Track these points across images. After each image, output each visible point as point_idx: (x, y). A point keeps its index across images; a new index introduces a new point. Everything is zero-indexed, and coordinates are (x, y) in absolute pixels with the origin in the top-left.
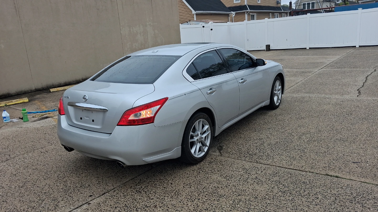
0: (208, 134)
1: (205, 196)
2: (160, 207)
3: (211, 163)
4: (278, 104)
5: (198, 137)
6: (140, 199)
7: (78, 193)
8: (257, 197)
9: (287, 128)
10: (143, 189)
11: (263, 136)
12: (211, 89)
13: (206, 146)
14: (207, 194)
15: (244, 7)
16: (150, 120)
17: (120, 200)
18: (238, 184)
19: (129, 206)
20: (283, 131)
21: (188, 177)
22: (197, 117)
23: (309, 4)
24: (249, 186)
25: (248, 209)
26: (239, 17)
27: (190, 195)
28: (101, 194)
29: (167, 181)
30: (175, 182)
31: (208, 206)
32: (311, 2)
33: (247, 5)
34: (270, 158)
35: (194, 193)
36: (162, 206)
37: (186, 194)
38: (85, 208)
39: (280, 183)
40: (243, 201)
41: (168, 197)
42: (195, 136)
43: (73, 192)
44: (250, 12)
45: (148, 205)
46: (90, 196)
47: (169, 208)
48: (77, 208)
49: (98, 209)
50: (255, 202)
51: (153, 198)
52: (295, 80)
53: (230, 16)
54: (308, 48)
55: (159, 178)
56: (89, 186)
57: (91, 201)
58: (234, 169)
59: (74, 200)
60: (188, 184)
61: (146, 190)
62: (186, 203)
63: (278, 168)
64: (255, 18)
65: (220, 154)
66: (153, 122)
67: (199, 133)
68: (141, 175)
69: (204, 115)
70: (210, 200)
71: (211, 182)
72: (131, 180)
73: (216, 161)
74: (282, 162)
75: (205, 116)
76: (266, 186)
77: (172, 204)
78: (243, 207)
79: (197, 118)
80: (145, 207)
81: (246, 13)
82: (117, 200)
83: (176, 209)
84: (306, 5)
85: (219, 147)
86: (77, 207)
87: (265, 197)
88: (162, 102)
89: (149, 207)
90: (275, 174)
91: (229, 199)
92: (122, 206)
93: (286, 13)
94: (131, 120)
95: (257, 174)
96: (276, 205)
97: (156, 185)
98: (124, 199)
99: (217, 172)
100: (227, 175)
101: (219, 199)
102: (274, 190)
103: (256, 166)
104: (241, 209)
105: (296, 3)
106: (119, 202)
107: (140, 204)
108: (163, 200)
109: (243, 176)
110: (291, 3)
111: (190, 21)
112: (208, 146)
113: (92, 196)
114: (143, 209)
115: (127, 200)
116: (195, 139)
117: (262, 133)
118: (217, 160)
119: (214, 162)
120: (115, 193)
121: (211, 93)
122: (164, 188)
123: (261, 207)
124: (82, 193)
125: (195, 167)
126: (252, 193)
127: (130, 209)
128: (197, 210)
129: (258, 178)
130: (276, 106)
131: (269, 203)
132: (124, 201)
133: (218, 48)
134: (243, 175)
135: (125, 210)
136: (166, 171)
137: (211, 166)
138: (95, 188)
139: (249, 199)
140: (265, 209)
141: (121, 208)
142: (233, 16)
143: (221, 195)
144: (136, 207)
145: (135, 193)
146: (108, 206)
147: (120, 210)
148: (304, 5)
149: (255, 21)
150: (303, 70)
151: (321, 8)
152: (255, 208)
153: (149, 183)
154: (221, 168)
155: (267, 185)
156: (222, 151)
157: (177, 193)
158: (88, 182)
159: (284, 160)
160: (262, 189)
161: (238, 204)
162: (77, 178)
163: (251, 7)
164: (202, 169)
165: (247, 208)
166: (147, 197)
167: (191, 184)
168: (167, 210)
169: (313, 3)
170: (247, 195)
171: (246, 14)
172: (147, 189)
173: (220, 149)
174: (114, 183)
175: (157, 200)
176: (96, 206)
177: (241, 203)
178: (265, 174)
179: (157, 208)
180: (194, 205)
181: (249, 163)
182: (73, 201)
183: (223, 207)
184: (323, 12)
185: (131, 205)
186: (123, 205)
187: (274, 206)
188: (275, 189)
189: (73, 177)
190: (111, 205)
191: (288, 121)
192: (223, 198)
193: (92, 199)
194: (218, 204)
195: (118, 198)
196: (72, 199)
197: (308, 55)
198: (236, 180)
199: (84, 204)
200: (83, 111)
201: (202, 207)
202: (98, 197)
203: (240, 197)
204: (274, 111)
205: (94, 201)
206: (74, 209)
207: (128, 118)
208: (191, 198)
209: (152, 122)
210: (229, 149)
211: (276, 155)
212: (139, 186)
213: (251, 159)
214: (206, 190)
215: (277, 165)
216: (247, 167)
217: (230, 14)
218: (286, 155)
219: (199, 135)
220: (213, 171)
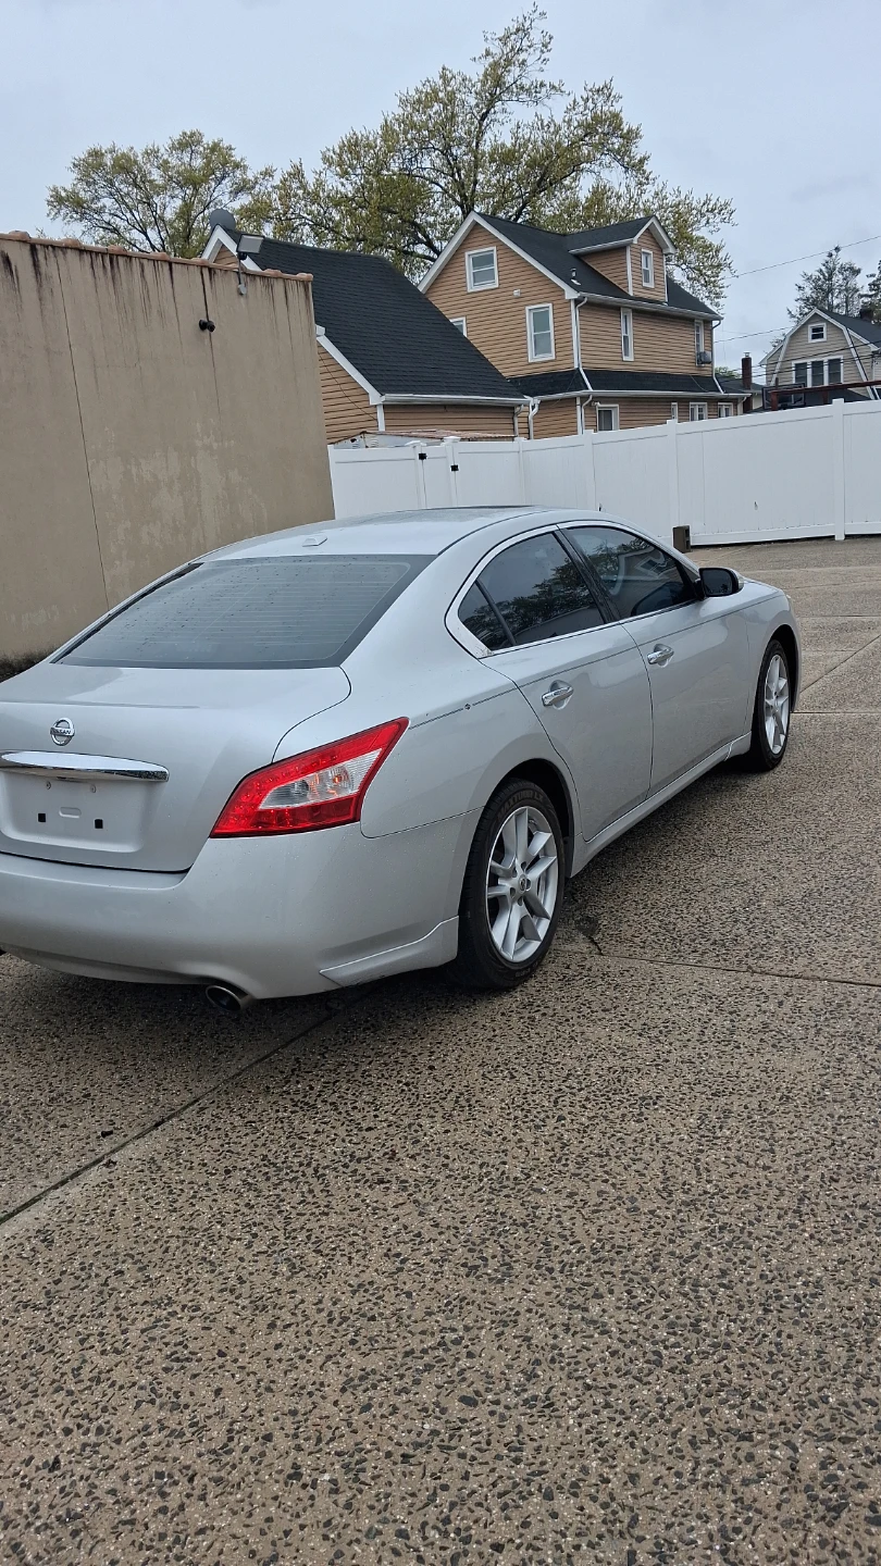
0: (547, 870)
1: (584, 1106)
2: (413, 1157)
3: (566, 981)
4: (777, 750)
5: (515, 881)
6: (317, 1132)
7: (46, 1127)
8: (788, 1098)
9: (837, 838)
10: (319, 1096)
11: (747, 872)
12: (554, 686)
13: (543, 915)
14: (587, 1099)
15: (570, 379)
16: (345, 811)
17: (235, 1143)
18: (699, 1054)
19: (283, 1163)
20: (822, 849)
21: (490, 1040)
22: (510, 797)
23: (817, 366)
24: (748, 1058)
25: (767, 1140)
26: (556, 420)
27: (518, 1106)
28: (148, 1125)
29: (410, 1058)
30: (444, 1061)
31: (603, 1141)
32: (826, 359)
33: (581, 369)
34: (797, 951)
35: (535, 1097)
36: (418, 1154)
37: (503, 1100)
38: (99, 1180)
39: (862, 1039)
40: (739, 1115)
41: (433, 1117)
42: (503, 878)
43: (24, 1121)
44: (596, 399)
45: (358, 1154)
46: (104, 1134)
47: (447, 1157)
48: (63, 1183)
49: (154, 1184)
50: (788, 1113)
51: (372, 1125)
52: (818, 659)
53: (520, 412)
54: (840, 537)
55: (373, 1049)
56: (85, 1096)
57: (113, 1152)
58: (670, 1000)
59: (38, 1153)
60: (498, 1066)
61: (334, 1098)
62: (515, 1134)
63: (840, 988)
64: (616, 419)
65: (593, 947)
66: (356, 818)
67: (518, 863)
68: (292, 1041)
69: (534, 791)
70: (606, 1118)
71: (589, 1053)
72: (256, 1062)
73: (585, 973)
74: (848, 965)
75: (539, 793)
76: (813, 1054)
77: (456, 1143)
78: (746, 1137)
79: (511, 800)
80: (350, 1161)
81: (578, 402)
82: (221, 1142)
83: (479, 1162)
84: (809, 371)
85: (582, 920)
86: (59, 1178)
87: (819, 1093)
88: (386, 736)
89: (366, 1158)
90: (836, 1010)
91: (680, 1109)
92: (252, 1164)
93: (735, 401)
94: (266, 812)
95: (765, 1012)
96: (870, 1119)
97: (370, 1076)
98: (253, 1137)
99: (601, 1014)
100: (645, 1024)
101: (641, 1114)
102: (849, 1066)
103: (752, 985)
104: (739, 1142)
105: (770, 361)
106: (233, 1148)
107: (323, 1151)
108: (416, 1131)
109: (712, 1022)
110: (746, 362)
111: (363, 432)
112: (550, 916)
113: (111, 1133)
114: (345, 1170)
115: (263, 1138)
116: (505, 886)
117: (740, 862)
118: (590, 970)
119: (577, 978)
120: (207, 1117)
121: (557, 702)
122: (407, 1084)
123: (817, 1133)
124: (64, 1126)
125: (508, 1002)
126: (766, 1083)
127: (287, 1174)
128: (567, 1159)
129: (772, 1027)
130: (773, 759)
131: (840, 1117)
132: (256, 1146)
133: (562, 526)
134: (710, 1020)
135: (268, 1179)
136: (393, 1021)
137: (574, 994)
138: (117, 1104)
139: (760, 1106)
140: (833, 1137)
141: (249, 1171)
142: (533, 413)
143: (643, 1099)
144: (314, 1164)
145: (292, 1112)
146: (191, 1168)
147: (250, 1180)
148: (801, 368)
149: (616, 434)
150: (842, 620)
151: (865, 380)
152: (791, 1136)
153: (335, 1070)
154: (616, 998)
155: (816, 1049)
156: (600, 936)
157: (464, 1103)
158: (76, 1082)
159: (856, 957)
160: (801, 1066)
161: (721, 1128)
162: (27, 1071)
163: (601, 378)
164: (539, 1006)
165: (762, 1138)
166: (347, 1123)
167: (510, 1066)
168: (443, 1165)
169: (834, 364)
170: (749, 1093)
171: (578, 407)
172: (337, 1095)
173: (590, 928)
174: (189, 1080)
175: (392, 1130)
176: (142, 1171)
177: (732, 1122)
178: (796, 1009)
179: (401, 1162)
180: (546, 1143)
181: (717, 975)
182: (38, 1156)
183: (668, 1139)
184: (872, 396)
185: (287, 1157)
186: (256, 1161)
187: (865, 1125)
188: (851, 1063)
189: (8, 1065)
190: (205, 1165)
191: (831, 813)
192: (657, 1109)
193: (114, 1146)
194: (643, 1130)
195: (227, 1135)
196: (28, 1150)
197: (846, 561)
198: (689, 1040)
199: (87, 1168)
200: (49, 785)
201: (582, 1146)
202: (138, 1137)
203: (722, 1100)
204: (767, 778)
205: (129, 1151)
206: (49, 1189)
207: (258, 805)
208: (526, 1116)
209: (351, 817)
210: (625, 926)
211: (819, 940)
212: (298, 1082)
213: (725, 960)
214: (580, 1083)
215: (833, 978)
216: (718, 990)
217: (520, 405)
218: (859, 937)
219: (519, 871)
220: (585, 1010)
